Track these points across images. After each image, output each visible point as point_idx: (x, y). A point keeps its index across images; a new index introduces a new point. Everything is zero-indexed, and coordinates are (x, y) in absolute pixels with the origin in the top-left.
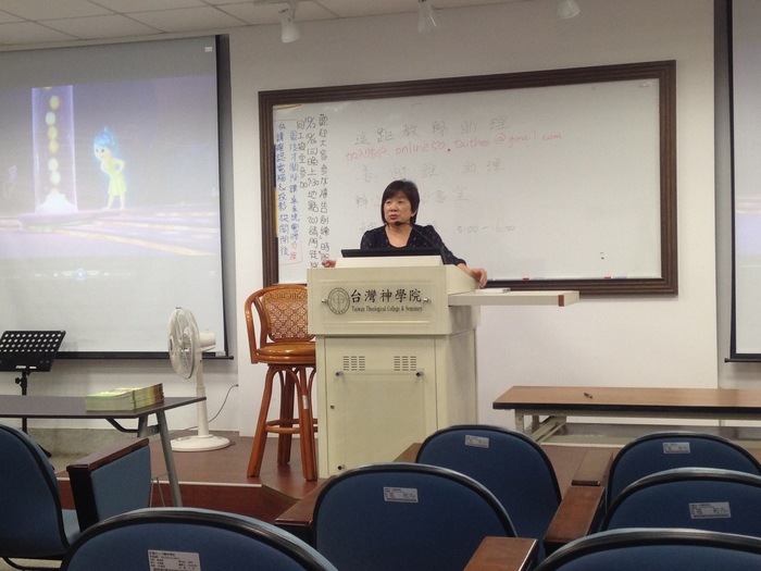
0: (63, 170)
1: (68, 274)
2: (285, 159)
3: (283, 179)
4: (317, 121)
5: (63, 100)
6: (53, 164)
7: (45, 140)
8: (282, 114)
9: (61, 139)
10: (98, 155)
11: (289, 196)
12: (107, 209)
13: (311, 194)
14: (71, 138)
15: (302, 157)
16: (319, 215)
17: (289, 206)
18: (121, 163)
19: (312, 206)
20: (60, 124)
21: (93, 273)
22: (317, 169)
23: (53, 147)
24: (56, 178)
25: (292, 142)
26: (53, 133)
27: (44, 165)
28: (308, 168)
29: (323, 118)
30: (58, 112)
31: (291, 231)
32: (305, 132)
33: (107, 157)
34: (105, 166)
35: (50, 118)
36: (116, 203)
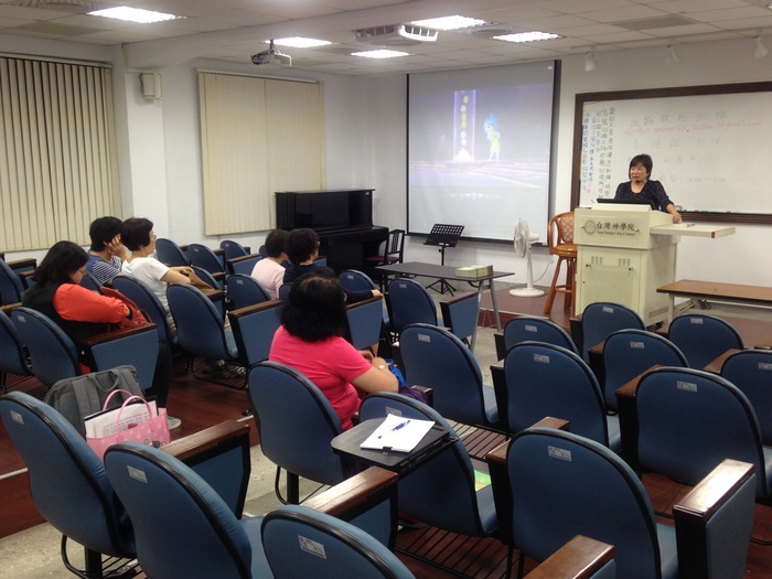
0: (468, 138)
1: (468, 195)
2: (588, 134)
3: (586, 146)
4: (608, 112)
5: (470, 99)
6: (463, 134)
7: (460, 122)
8: (588, 107)
9: (468, 120)
10: (486, 129)
11: (589, 156)
12: (489, 160)
13: (601, 156)
14: (473, 120)
15: (598, 133)
16: (606, 168)
17: (589, 162)
18: (498, 134)
19: (602, 162)
20: (468, 112)
21: (481, 195)
22: (607, 140)
23: (464, 125)
24: (464, 142)
25: (593, 124)
26: (464, 117)
27: (459, 135)
28: (601, 140)
29: (612, 109)
30: (468, 105)
31: (589, 177)
32: (601, 118)
33: (491, 130)
34: (489, 137)
35: (463, 109)
36: (494, 157)
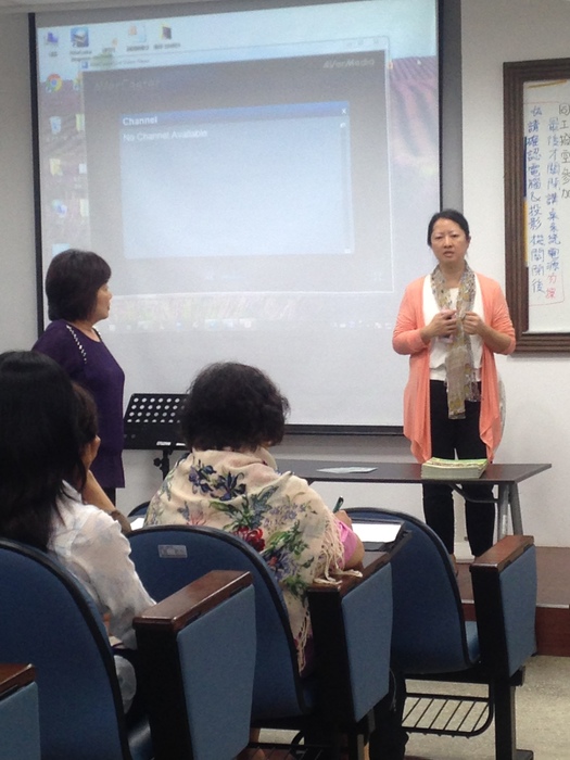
2: (542, 157)
3: (537, 186)
8: (536, 95)
11: (545, 210)
17: (545, 222)
25: (552, 134)
31: (548, 259)
